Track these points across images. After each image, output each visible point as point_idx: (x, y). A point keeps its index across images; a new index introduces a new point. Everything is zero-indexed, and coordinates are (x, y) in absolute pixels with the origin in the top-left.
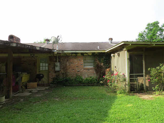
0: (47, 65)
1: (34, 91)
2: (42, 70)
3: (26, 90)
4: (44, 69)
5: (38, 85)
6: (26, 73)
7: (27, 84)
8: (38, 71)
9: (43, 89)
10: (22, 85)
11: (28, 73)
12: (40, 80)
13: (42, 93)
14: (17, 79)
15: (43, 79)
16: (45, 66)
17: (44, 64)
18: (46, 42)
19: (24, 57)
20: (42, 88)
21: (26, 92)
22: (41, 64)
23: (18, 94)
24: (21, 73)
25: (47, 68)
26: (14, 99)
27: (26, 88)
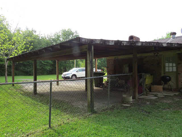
0: (174, 65)
1: (160, 95)
2: (169, 72)
3: (151, 93)
4: (171, 70)
5: (164, 89)
6: (150, 75)
7: (151, 87)
8: (162, 72)
9: (172, 95)
10: (146, 87)
11: (151, 75)
12: (166, 83)
13: (171, 99)
14: (141, 80)
15: (169, 82)
16: (173, 67)
17: (171, 64)
18: (171, 36)
19: (146, 57)
20: (169, 92)
21: (150, 95)
22: (167, 64)
23: (143, 96)
24: (145, 74)
25: (175, 69)
26: (140, 100)
27: (150, 91)
